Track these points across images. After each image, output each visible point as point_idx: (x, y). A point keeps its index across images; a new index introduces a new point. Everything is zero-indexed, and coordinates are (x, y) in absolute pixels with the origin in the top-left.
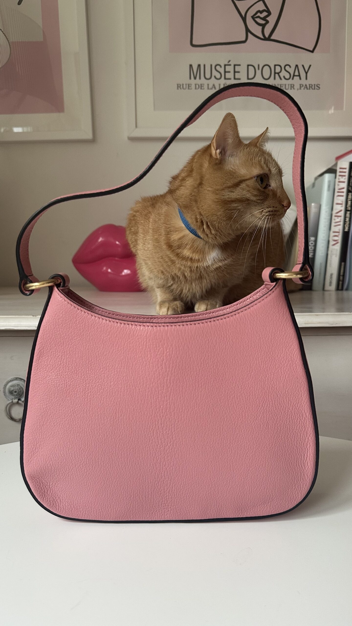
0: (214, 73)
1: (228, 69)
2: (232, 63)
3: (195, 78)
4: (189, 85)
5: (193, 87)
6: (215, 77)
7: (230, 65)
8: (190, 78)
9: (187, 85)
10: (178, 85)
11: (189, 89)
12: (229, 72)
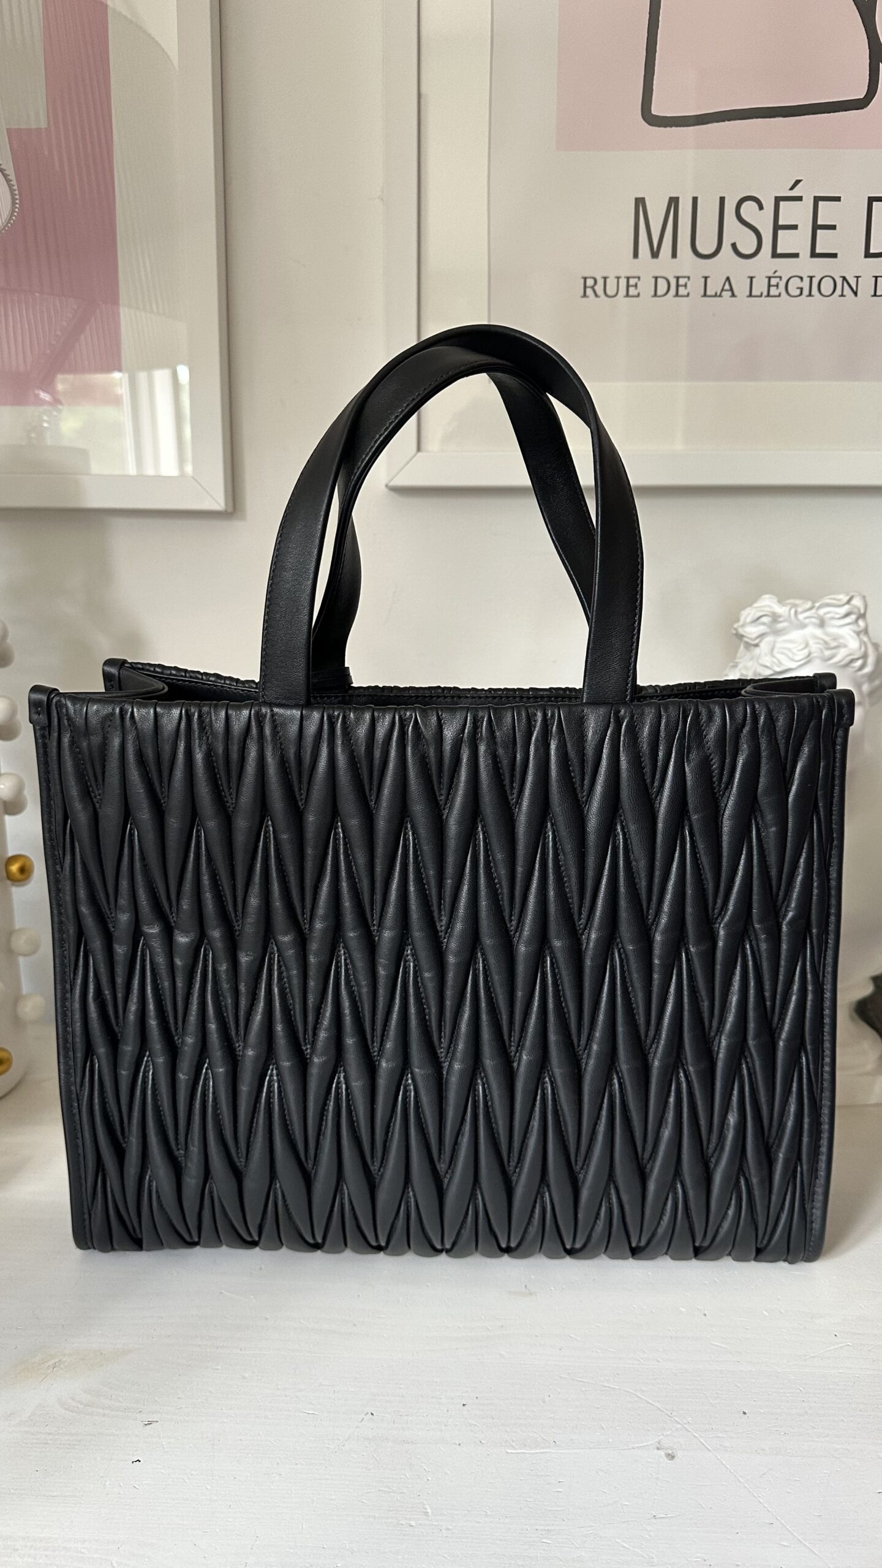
0: (734, 231)
1: (789, 213)
2: (808, 192)
3: (655, 254)
4: (628, 278)
5: (646, 287)
6: (734, 246)
7: (800, 199)
8: (636, 255)
9: (623, 282)
10: (585, 279)
11: (627, 295)
12: (795, 227)
